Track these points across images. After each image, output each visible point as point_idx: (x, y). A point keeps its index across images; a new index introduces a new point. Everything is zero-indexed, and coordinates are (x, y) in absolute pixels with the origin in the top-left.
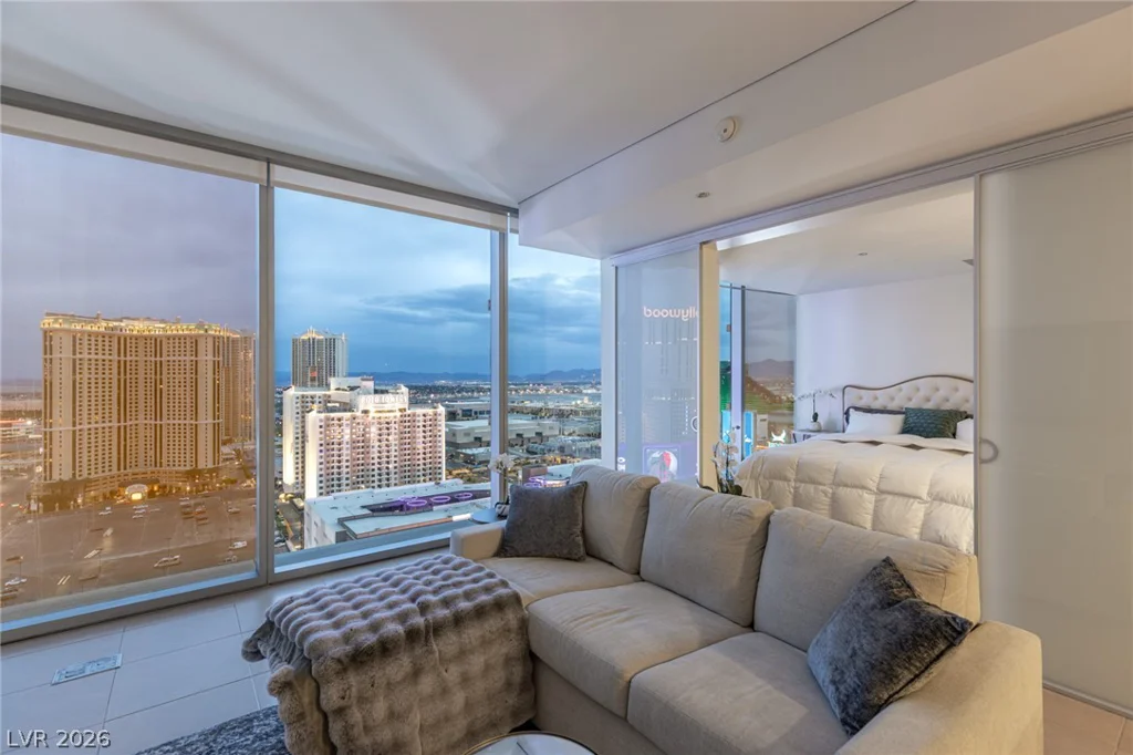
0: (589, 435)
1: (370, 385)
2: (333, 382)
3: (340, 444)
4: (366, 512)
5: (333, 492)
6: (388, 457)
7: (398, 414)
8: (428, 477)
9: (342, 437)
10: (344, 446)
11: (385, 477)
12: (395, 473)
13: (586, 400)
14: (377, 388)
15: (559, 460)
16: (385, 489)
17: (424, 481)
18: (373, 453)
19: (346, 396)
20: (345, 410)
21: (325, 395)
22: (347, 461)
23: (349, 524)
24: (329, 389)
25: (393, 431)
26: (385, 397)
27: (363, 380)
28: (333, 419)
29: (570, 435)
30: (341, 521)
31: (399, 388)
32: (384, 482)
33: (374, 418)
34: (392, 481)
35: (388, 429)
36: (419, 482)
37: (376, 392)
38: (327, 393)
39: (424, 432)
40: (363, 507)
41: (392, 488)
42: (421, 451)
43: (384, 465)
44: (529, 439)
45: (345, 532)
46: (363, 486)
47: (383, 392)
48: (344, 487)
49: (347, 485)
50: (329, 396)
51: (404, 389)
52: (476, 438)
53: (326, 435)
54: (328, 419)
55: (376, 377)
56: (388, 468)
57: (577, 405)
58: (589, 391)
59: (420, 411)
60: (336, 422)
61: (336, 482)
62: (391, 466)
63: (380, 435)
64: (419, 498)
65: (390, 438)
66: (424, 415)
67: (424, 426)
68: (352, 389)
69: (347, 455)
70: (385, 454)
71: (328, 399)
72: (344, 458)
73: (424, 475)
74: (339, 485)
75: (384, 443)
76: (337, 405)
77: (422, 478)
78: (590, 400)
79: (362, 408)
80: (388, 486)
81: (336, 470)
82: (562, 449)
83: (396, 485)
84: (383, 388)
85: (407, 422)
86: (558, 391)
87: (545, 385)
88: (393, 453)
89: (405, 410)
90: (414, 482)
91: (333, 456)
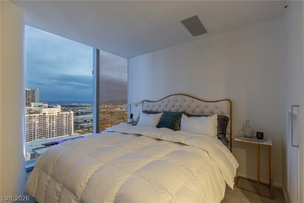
0: (119, 119)
1: (47, 105)
2: (33, 104)
3: (34, 124)
4: (44, 146)
5: (31, 140)
6: (53, 128)
7: (57, 114)
8: (67, 134)
9: (35, 122)
10: (36, 125)
11: (51, 134)
12: (56, 133)
13: (119, 109)
14: (49, 106)
15: (110, 126)
16: (52, 138)
17: (66, 135)
18: (48, 127)
19: (38, 109)
20: (37, 113)
21: (29, 109)
22: (37, 130)
23: (36, 151)
24: (31, 107)
25: (55, 119)
26: (52, 109)
27: (44, 103)
28: (32, 116)
29: (114, 119)
30: (33, 150)
31: (58, 106)
32: (51, 136)
33: (48, 116)
34: (55, 135)
35: (53, 119)
36: (64, 135)
37: (49, 107)
38: (30, 108)
39: (66, 119)
40: (42, 145)
41: (54, 138)
42: (65, 125)
43: (52, 131)
44: (101, 120)
45: (34, 154)
46: (44, 138)
47: (51, 107)
48: (36, 138)
49: (37, 138)
50: (31, 109)
51: (59, 106)
52: (84, 121)
53: (29, 122)
54: (30, 116)
55: (49, 103)
56: (53, 131)
57: (116, 110)
58: (120, 106)
59: (64, 113)
60: (33, 117)
61: (33, 137)
62: (54, 131)
63: (50, 121)
64: (63, 140)
65: (54, 122)
66: (66, 114)
67: (66, 118)
68: (40, 106)
69: (37, 128)
70: (52, 127)
71: (31, 110)
72: (36, 129)
73: (66, 133)
74: (34, 138)
75: (51, 123)
76: (34, 112)
77: (65, 134)
78: (120, 109)
79: (43, 112)
80: (53, 137)
81: (33, 133)
82: (111, 123)
83: (56, 136)
84: (52, 106)
85: (60, 116)
86: (111, 106)
87: (107, 105)
88: (55, 127)
89: (59, 113)
90: (62, 135)
91: (32, 128)
